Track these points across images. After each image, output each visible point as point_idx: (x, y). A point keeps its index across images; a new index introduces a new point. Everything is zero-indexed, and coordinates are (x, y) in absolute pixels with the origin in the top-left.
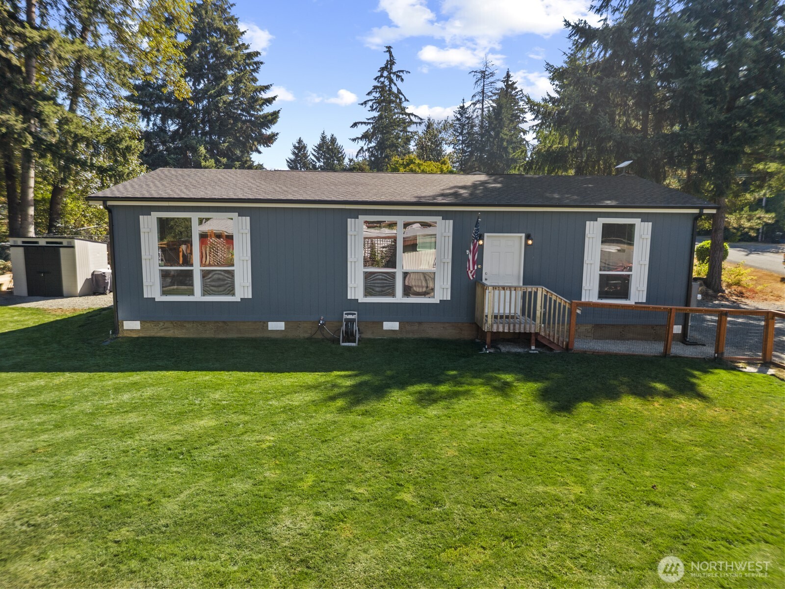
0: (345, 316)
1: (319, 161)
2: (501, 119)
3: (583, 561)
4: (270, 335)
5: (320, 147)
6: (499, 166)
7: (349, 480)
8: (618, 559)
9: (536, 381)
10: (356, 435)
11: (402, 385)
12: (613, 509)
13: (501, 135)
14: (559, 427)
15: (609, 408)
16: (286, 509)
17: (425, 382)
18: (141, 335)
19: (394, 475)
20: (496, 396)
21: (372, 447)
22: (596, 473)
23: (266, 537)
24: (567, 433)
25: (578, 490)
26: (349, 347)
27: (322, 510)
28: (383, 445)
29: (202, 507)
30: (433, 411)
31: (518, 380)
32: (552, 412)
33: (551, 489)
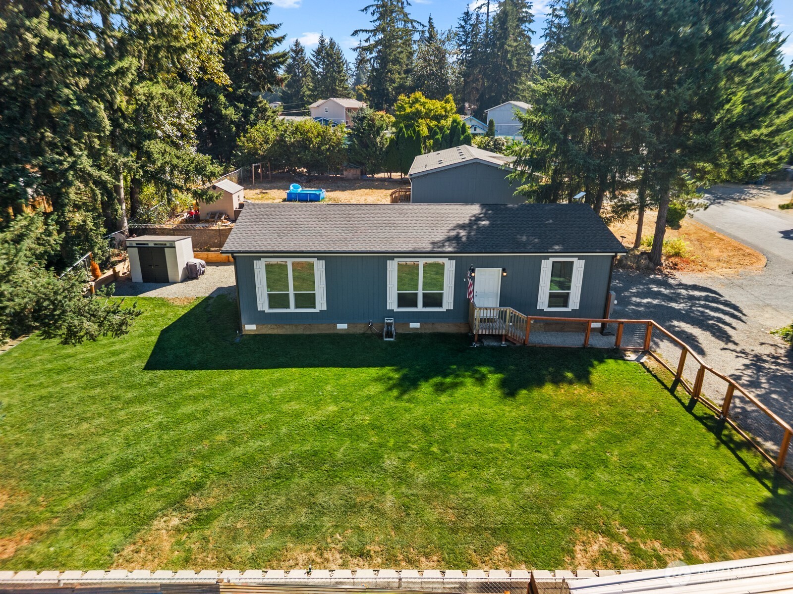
0: (386, 321)
1: (318, 67)
2: (507, 29)
3: (503, 476)
4: (338, 332)
5: (318, 52)
6: (502, 79)
7: (409, 442)
8: (516, 475)
9: (501, 373)
10: (408, 416)
11: (427, 378)
12: (520, 454)
13: (506, 46)
14: (507, 409)
15: (536, 393)
16: (386, 456)
17: (438, 376)
18: (257, 333)
19: (428, 438)
20: (477, 386)
21: (416, 423)
22: (519, 436)
23: (382, 468)
24: (510, 412)
25: (508, 445)
26: (389, 341)
27: (401, 456)
28: (421, 422)
29: (352, 456)
30: (444, 398)
31: (490, 372)
32: (505, 398)
33: (496, 445)
